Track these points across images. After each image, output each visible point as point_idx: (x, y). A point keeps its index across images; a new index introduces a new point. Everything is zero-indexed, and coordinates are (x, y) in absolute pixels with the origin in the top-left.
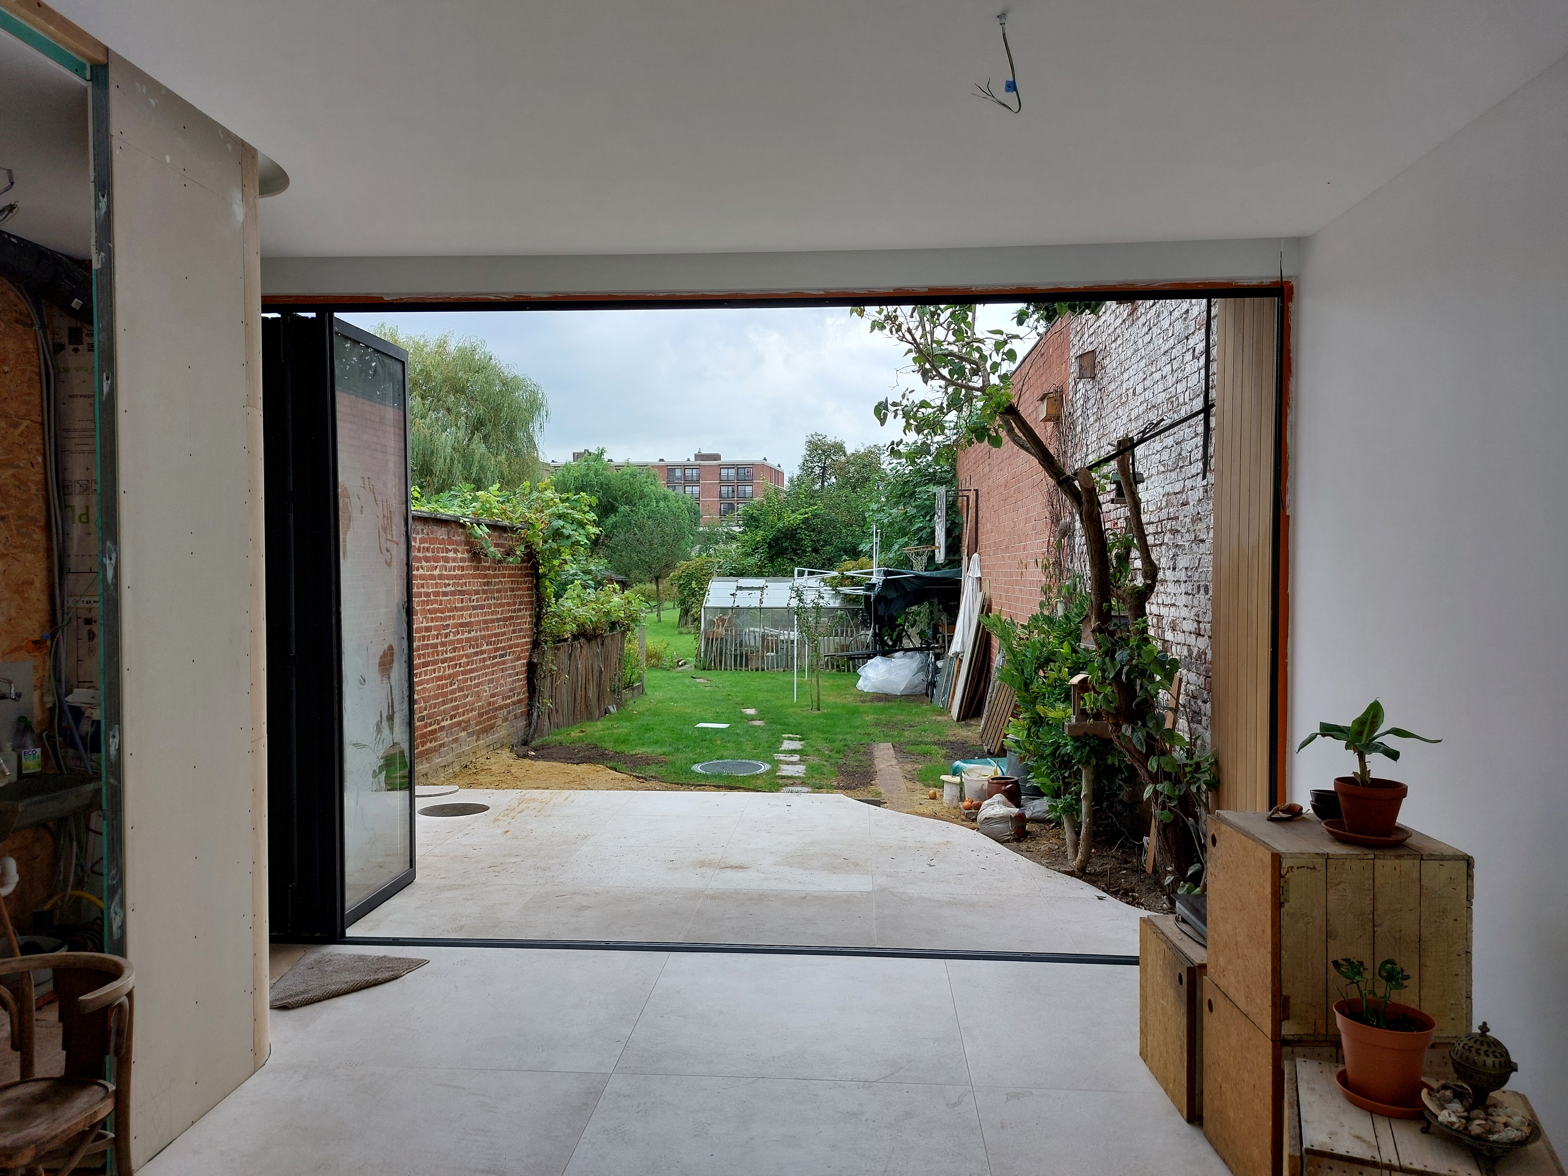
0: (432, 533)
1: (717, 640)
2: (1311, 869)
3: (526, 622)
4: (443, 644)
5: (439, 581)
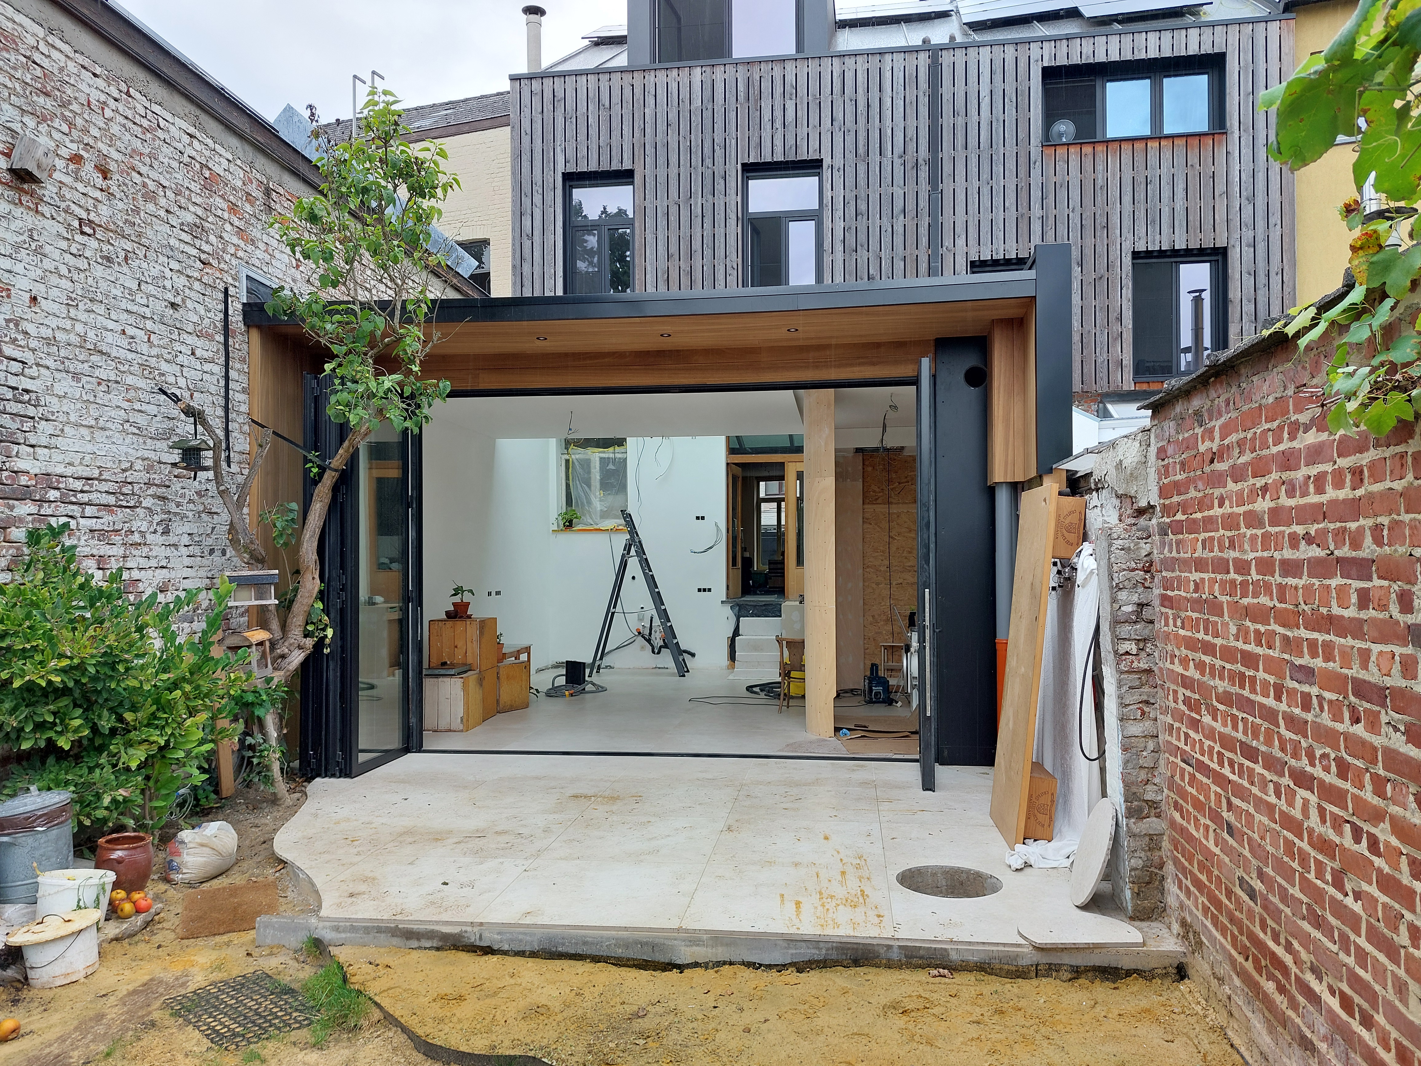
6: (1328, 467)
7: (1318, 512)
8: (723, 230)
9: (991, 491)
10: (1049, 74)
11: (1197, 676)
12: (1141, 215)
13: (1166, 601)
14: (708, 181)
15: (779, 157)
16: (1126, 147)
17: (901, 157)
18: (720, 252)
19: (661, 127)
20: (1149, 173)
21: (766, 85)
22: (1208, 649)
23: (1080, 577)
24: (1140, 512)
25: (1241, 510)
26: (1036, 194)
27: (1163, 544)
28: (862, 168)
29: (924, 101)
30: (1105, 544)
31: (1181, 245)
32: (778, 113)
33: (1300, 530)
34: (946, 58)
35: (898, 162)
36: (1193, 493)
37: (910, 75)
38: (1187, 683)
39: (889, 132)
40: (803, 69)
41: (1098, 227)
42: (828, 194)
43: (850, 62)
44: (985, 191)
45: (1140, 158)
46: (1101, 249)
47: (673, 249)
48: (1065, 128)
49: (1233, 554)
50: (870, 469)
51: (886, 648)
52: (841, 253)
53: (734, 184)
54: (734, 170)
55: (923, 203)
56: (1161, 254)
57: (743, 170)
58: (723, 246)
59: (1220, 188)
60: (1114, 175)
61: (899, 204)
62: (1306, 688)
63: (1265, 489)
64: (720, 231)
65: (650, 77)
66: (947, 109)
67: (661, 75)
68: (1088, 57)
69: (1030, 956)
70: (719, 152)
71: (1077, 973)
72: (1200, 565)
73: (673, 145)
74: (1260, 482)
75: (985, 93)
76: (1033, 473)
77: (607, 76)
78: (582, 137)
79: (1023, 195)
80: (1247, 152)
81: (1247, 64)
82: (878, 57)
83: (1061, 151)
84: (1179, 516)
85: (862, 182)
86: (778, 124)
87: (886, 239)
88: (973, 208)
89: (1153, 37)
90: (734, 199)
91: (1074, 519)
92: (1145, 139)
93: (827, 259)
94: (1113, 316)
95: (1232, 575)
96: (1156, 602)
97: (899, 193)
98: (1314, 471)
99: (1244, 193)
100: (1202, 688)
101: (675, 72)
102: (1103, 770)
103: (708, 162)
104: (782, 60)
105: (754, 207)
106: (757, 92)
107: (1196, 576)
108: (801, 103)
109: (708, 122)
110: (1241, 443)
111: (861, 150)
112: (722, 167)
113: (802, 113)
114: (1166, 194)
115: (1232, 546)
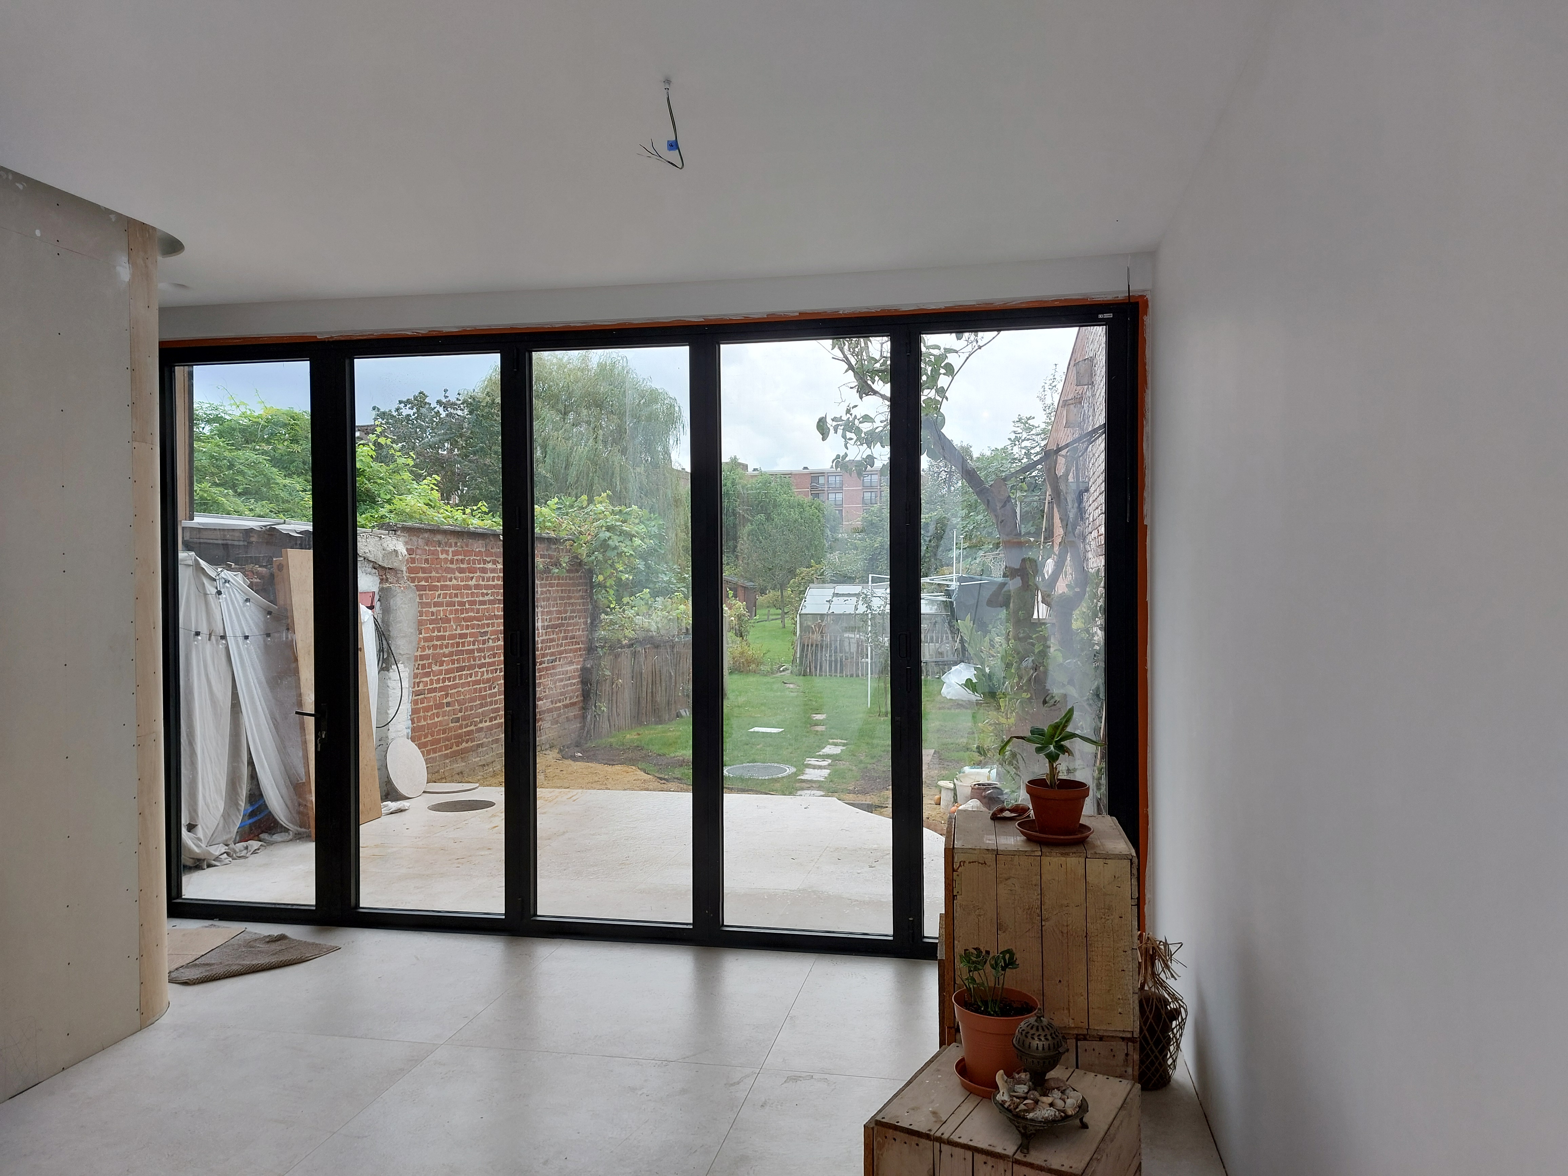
0: (467, 546)
1: (812, 645)
2: (982, 864)
3: (579, 629)
4: (480, 650)
5: (475, 591)
25: (462, 583)
49: (458, 599)
95: (457, 607)
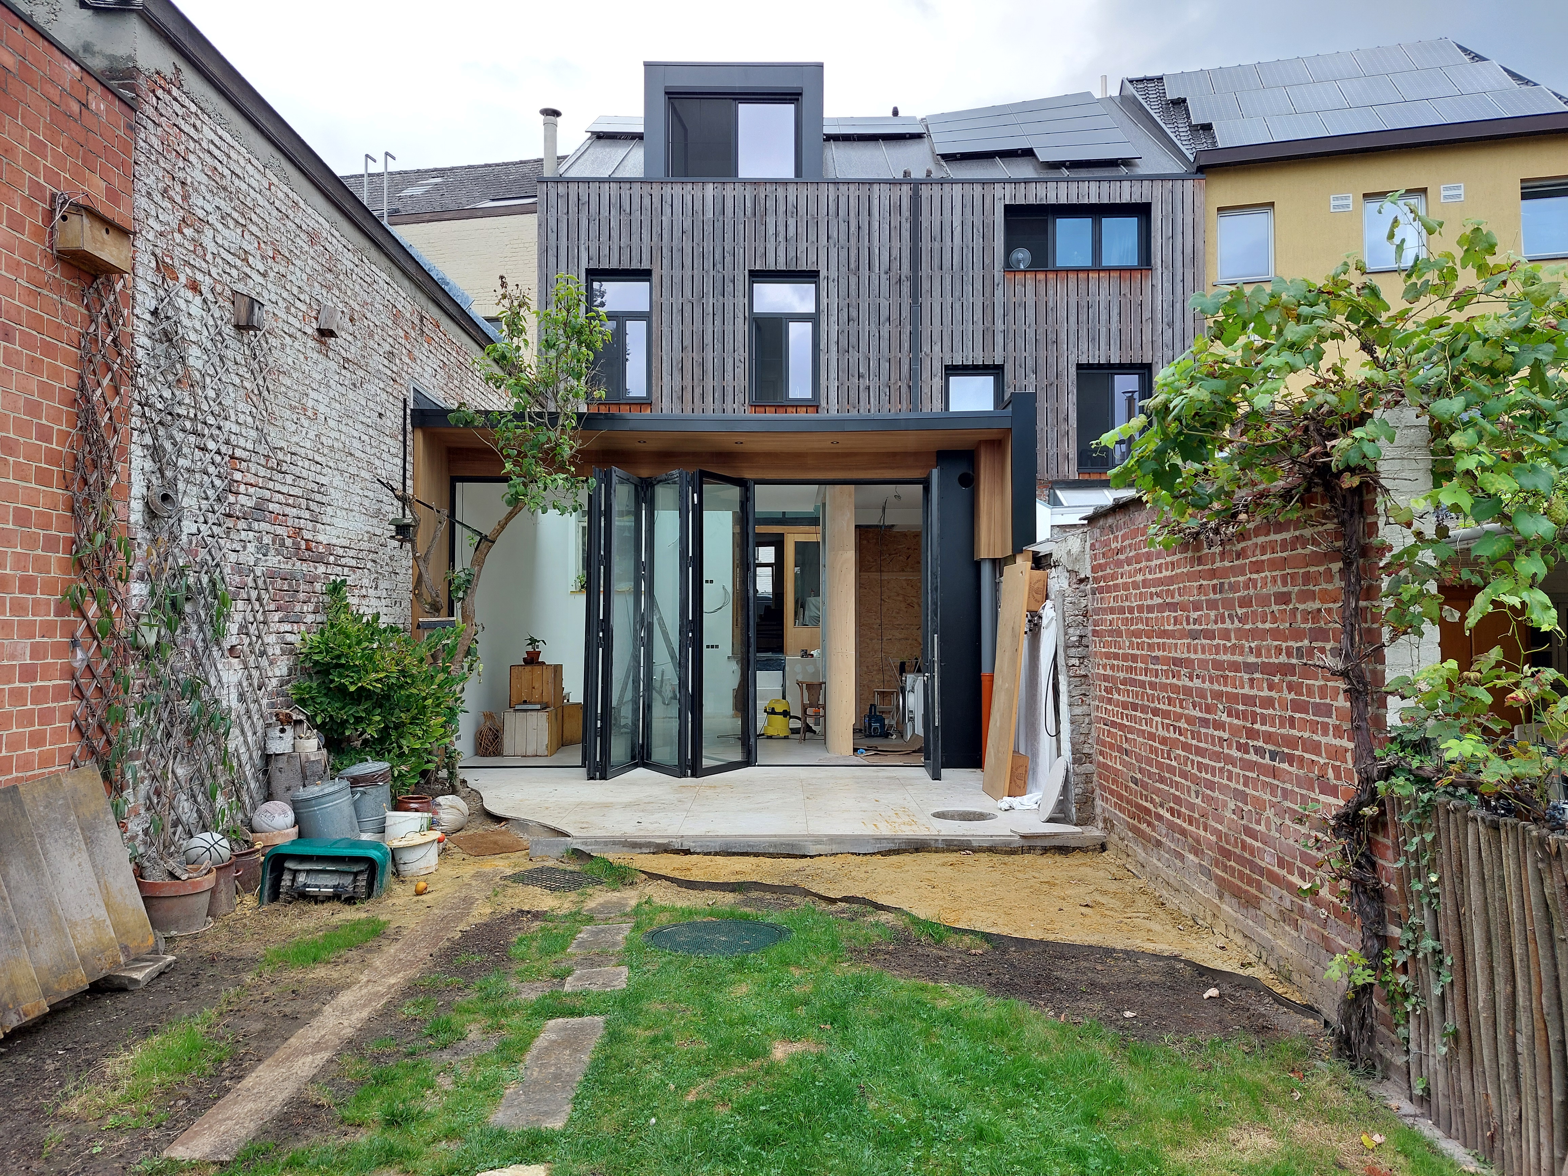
6: (1163, 561)
7: (1160, 582)
8: (731, 328)
9: (977, 565)
10: (1008, 209)
11: (1111, 673)
12: (1083, 333)
13: (1095, 633)
14: (719, 285)
15: (782, 267)
16: (1072, 276)
17: (886, 273)
18: (729, 347)
19: (677, 233)
20: (1090, 299)
21: (770, 203)
22: (1116, 656)
23: (1045, 622)
24: (1081, 581)
25: (1130, 580)
26: (999, 311)
27: (1093, 599)
28: (853, 280)
29: (906, 226)
30: (1061, 600)
31: (1115, 360)
32: (781, 229)
33: (1153, 590)
34: (925, 191)
35: (884, 277)
36: (1108, 571)
37: (895, 203)
38: (1106, 678)
39: (877, 251)
40: (803, 191)
41: (1049, 342)
42: (824, 301)
43: (843, 188)
44: (957, 306)
45: (1083, 286)
46: (1052, 360)
47: (687, 342)
48: (1022, 255)
49: (1128, 604)
50: (865, 542)
51: (879, 693)
52: (835, 353)
53: (742, 288)
54: (742, 277)
55: (905, 313)
56: (1100, 366)
57: (750, 275)
58: (731, 341)
59: (1147, 315)
60: (1062, 299)
61: (884, 313)
62: (1156, 667)
63: (1140, 569)
64: (729, 328)
65: (667, 189)
66: (926, 236)
67: (677, 188)
68: (1041, 199)
69: (1017, 842)
70: (728, 259)
71: (1045, 850)
72: (1112, 611)
73: (688, 250)
74: (1138, 566)
75: (957, 223)
76: (1010, 553)
77: (628, 185)
78: (604, 237)
79: (989, 311)
80: (1167, 285)
81: (1168, 213)
82: (867, 186)
83: (1019, 277)
84: (1102, 584)
85: (853, 293)
86: (781, 238)
87: (874, 343)
88: (947, 319)
89: (1094, 186)
90: (741, 301)
91: (1040, 585)
92: (1087, 270)
93: (823, 358)
94: (1061, 416)
95: (1127, 615)
96: (1090, 635)
97: (884, 303)
98: (1158, 562)
99: (1165, 320)
100: (1113, 679)
101: (690, 186)
102: (1058, 741)
103: (719, 267)
104: (785, 183)
105: (759, 308)
106: (763, 209)
107: (1110, 617)
108: (802, 221)
109: (719, 232)
110: (1130, 545)
111: (853, 266)
112: (731, 272)
113: (802, 230)
114: (1104, 317)
115: (1127, 600)
